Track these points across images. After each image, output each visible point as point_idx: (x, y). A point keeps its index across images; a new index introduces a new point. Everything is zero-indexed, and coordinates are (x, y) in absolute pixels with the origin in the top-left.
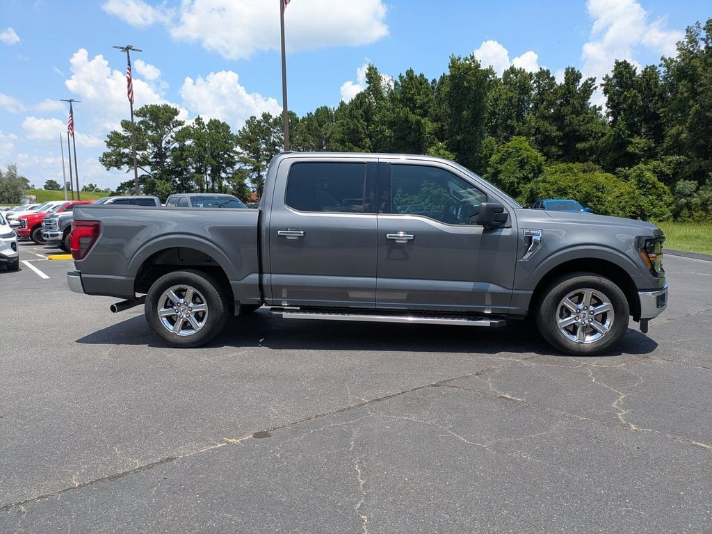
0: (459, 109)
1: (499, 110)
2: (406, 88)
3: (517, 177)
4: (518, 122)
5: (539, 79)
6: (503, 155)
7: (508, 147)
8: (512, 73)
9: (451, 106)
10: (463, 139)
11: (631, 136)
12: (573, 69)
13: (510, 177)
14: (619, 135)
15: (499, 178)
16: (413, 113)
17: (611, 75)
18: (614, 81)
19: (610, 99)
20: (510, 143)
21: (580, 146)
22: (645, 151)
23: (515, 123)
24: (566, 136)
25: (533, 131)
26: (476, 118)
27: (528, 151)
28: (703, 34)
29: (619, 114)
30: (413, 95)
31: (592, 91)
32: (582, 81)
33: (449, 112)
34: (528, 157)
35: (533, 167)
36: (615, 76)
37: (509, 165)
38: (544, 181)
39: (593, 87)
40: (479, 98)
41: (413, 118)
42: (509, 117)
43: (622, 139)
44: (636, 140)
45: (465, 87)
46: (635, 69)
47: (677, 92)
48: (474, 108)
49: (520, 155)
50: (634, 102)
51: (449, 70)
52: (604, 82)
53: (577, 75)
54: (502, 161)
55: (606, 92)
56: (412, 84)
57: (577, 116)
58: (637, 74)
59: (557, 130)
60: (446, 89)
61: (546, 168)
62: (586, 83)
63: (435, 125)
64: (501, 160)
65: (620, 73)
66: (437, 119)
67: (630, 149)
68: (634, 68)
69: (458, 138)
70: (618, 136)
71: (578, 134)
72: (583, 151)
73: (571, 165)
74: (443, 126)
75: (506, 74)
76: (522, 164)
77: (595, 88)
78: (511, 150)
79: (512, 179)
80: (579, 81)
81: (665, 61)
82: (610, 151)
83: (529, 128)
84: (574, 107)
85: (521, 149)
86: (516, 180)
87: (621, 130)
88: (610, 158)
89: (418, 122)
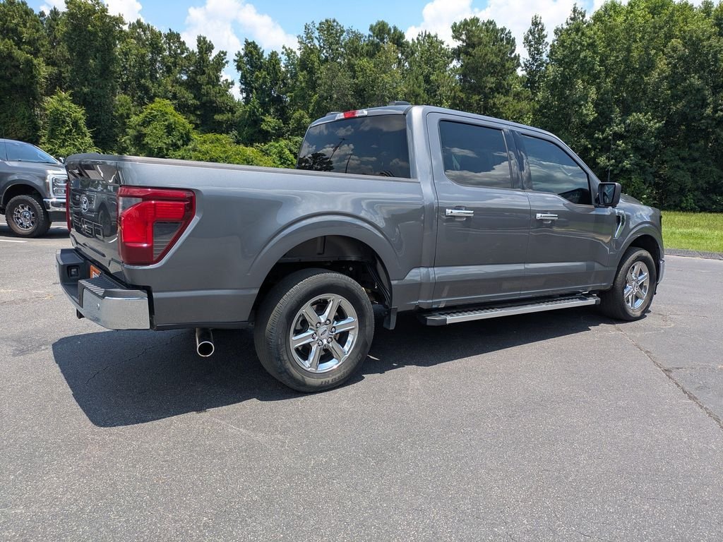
0: (83, 56)
1: (130, 65)
2: (6, 15)
3: (165, 143)
4: (153, 83)
5: (169, 41)
6: (146, 117)
7: (152, 109)
8: (139, 28)
9: (71, 50)
10: (92, 93)
11: (263, 114)
12: (204, 38)
13: (157, 142)
14: (254, 112)
15: (144, 142)
16: (19, 48)
17: (242, 53)
18: (245, 59)
19: (243, 77)
20: (153, 105)
21: (218, 117)
22: (276, 130)
23: (149, 84)
24: (203, 105)
25: (170, 95)
26: (105, 72)
27: (174, 116)
28: (317, 34)
29: (252, 92)
30: (17, 25)
31: (224, 65)
32: (214, 53)
33: (68, 55)
34: (175, 123)
35: (182, 134)
36: (246, 55)
37: (155, 128)
38: (194, 150)
39: (225, 60)
40: (107, 48)
41: (21, 55)
42: (142, 76)
43: (256, 116)
44: (268, 118)
45: (89, 31)
46: (263, 52)
47: (297, 80)
48: (103, 59)
49: (166, 120)
50: (264, 83)
51: (65, 5)
52: (236, 58)
53: (209, 46)
54: (146, 123)
55: (239, 68)
56: (14, 11)
57: (213, 87)
58: (264, 57)
59: (194, 98)
60: (62, 29)
61: (194, 135)
62: (219, 55)
63: (50, 69)
64: (144, 123)
65: (251, 52)
66: (50, 62)
67: (264, 126)
68: (261, 50)
69: (86, 90)
70: (252, 113)
71: (214, 105)
72: (220, 123)
73: (218, 136)
74: (61, 72)
75: (133, 27)
76: (170, 129)
77: (227, 62)
78: (156, 113)
79: (160, 144)
80: (211, 52)
81: (286, 50)
82: (245, 126)
83: (166, 91)
84: (210, 77)
85: (167, 113)
86: (165, 146)
87: (255, 107)
88: (246, 133)
89: (28, 62)
